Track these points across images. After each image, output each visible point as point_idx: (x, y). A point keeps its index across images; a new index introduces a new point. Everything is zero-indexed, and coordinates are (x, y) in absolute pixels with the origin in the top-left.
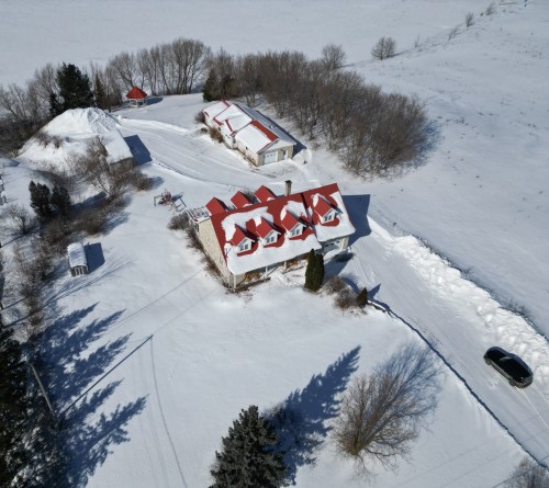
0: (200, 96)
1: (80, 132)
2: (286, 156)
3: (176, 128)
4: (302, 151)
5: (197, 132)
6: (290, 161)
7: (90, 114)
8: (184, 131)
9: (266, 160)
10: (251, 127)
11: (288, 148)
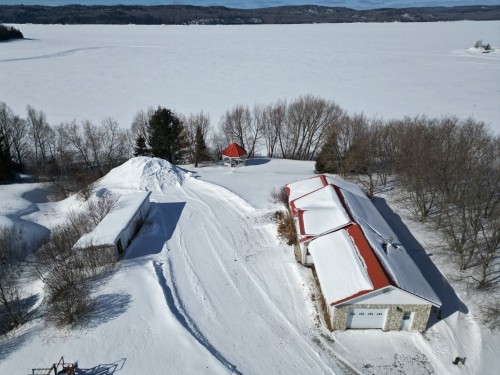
0: (312, 165)
1: (126, 185)
2: (409, 323)
3: (242, 203)
4: (454, 317)
5: (267, 216)
6: (416, 338)
7: (149, 165)
8: (249, 209)
9: (356, 321)
10: (343, 236)
11: (418, 309)
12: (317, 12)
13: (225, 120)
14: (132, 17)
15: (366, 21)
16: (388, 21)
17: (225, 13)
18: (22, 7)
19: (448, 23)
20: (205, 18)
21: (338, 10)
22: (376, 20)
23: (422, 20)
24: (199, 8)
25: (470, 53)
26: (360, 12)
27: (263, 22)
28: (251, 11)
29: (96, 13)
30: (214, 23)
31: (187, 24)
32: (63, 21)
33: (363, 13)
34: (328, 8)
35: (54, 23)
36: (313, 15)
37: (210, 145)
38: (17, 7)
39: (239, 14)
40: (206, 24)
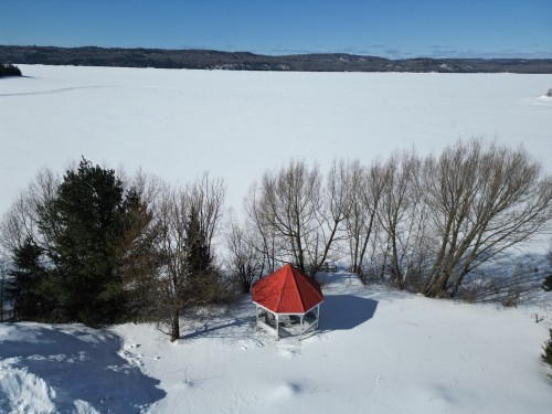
12: (348, 61)
13: (259, 195)
14: (150, 60)
15: (401, 71)
16: (425, 71)
17: (251, 59)
18: (35, 48)
19: (489, 74)
20: (230, 63)
21: (370, 59)
22: (412, 71)
23: (461, 71)
24: (223, 53)
25: (542, 101)
26: (393, 61)
27: (292, 69)
28: (279, 58)
29: (112, 56)
30: (239, 68)
31: (210, 69)
32: (76, 63)
33: (398, 62)
34: (359, 57)
35: (66, 64)
36: (345, 63)
37: (222, 254)
38: (29, 48)
39: (266, 60)
40: (230, 69)
